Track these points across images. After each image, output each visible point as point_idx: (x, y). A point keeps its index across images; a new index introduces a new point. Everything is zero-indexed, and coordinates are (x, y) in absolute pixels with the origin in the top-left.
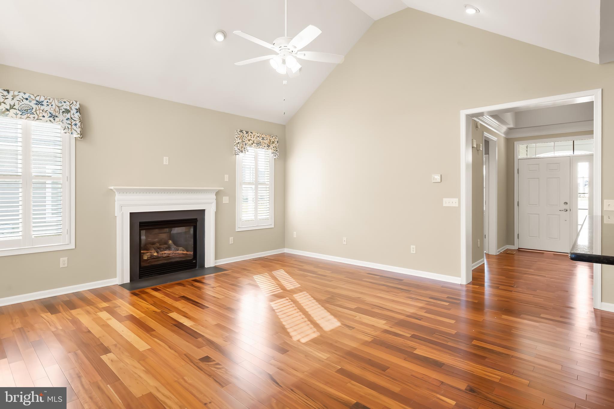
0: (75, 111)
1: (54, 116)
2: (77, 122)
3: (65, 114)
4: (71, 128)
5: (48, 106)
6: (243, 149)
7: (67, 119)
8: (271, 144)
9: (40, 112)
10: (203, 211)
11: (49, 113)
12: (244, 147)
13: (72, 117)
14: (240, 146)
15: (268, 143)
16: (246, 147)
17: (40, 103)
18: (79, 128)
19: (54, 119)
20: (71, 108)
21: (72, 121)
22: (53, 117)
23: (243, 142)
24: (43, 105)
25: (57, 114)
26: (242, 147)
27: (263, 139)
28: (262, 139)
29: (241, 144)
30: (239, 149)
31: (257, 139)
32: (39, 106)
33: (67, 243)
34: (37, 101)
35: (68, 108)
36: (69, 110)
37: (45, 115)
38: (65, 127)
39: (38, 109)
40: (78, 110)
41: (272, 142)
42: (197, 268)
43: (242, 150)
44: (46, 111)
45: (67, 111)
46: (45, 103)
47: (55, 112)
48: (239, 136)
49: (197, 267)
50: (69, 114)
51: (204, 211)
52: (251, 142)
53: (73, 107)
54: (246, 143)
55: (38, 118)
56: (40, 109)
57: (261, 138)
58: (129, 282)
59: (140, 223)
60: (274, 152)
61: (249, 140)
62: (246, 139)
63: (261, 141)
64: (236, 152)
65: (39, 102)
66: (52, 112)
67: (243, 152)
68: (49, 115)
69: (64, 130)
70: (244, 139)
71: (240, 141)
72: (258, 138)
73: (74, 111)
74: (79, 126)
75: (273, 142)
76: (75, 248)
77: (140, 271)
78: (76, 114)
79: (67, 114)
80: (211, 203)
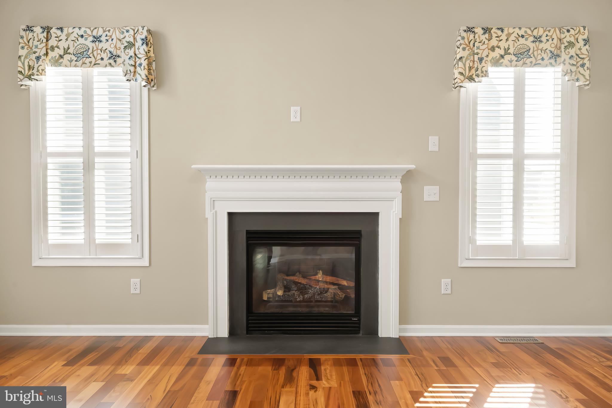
0: (141, 42)
1: (116, 56)
2: (142, 61)
3: (127, 51)
4: (135, 72)
5: (107, 42)
6: (473, 71)
7: (130, 58)
8: (563, 50)
9: (98, 53)
10: (375, 216)
11: (108, 52)
12: (476, 66)
13: (136, 53)
14: (465, 65)
15: (553, 50)
16: (480, 67)
17: (98, 38)
18: (144, 70)
19: (115, 61)
20: (135, 39)
21: (137, 59)
22: (114, 58)
23: (474, 54)
24: (101, 41)
25: (119, 53)
26: (470, 68)
27: (537, 39)
28: (533, 42)
29: (469, 61)
30: (461, 74)
31: (519, 43)
32: (97, 43)
33: (137, 257)
34: (94, 37)
35: (132, 40)
36: (133, 42)
37: (104, 56)
38: (127, 70)
39: (95, 48)
40: (144, 40)
41: (566, 44)
42: (361, 335)
43: (471, 76)
44: (105, 50)
45: (131, 45)
46: (103, 39)
47: (117, 49)
48: (462, 42)
49: (361, 332)
50: (133, 49)
51: (376, 214)
52: (498, 52)
53: (139, 37)
54: (484, 56)
55: (95, 62)
56: (97, 49)
57: (532, 39)
58: (227, 336)
59: (248, 232)
60: (574, 69)
61: (493, 49)
62: (481, 47)
63: (532, 45)
64: (456, 81)
65: (96, 38)
66: (112, 50)
67: (473, 80)
68: (109, 55)
69: (125, 76)
70: (478, 48)
71: (465, 54)
72: (522, 41)
73: (139, 43)
74: (144, 66)
75: (571, 44)
76: (148, 265)
77: (248, 320)
78: (142, 47)
79: (130, 49)
80: (391, 200)
